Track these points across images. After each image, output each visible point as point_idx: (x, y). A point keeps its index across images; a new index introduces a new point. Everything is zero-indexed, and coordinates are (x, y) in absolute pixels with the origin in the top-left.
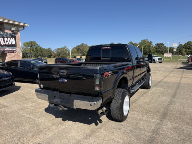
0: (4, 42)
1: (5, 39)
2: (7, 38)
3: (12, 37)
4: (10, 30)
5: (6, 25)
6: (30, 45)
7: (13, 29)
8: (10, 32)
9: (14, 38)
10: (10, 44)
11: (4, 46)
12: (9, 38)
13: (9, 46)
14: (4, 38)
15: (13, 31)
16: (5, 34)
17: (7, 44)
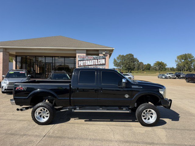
0: (98, 62)
1: (99, 60)
2: (100, 59)
3: (103, 58)
4: (102, 54)
5: (100, 51)
6: (184, 58)
7: (104, 53)
8: (102, 55)
9: (104, 59)
10: (101, 63)
11: (97, 65)
12: (101, 60)
13: (100, 65)
14: (97, 60)
15: (104, 55)
16: (99, 57)
17: (99, 64)
